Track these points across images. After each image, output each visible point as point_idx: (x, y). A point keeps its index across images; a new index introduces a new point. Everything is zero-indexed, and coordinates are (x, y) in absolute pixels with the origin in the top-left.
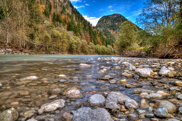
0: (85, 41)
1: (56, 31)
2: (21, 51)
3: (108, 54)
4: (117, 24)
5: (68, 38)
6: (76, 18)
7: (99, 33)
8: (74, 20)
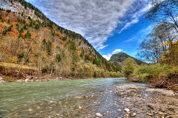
0: (103, 70)
1: (86, 65)
2: (67, 78)
3: (118, 77)
4: (122, 58)
5: (93, 69)
6: (98, 57)
7: (111, 64)
8: (97, 57)
